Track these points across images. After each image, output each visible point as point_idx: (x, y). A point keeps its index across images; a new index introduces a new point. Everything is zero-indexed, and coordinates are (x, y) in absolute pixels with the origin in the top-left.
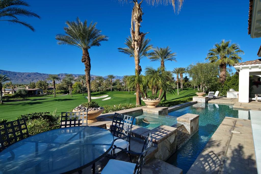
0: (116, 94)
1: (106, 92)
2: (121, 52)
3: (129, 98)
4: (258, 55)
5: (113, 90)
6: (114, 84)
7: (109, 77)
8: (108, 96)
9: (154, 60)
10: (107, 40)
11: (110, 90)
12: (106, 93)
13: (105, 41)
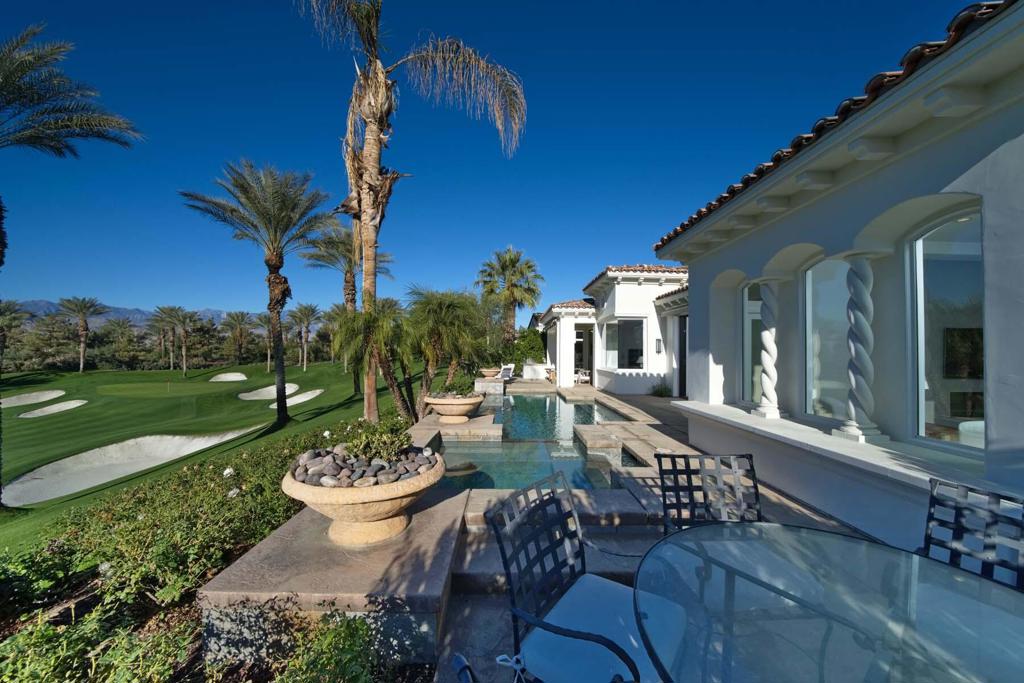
0: (117, 382)
1: (43, 377)
2: (198, 212)
3: (192, 396)
4: (584, 290)
5: (90, 365)
6: (95, 341)
7: (73, 307)
8: (61, 393)
9: (321, 266)
10: (125, 144)
11: (71, 367)
12: (43, 382)
13: (114, 145)
